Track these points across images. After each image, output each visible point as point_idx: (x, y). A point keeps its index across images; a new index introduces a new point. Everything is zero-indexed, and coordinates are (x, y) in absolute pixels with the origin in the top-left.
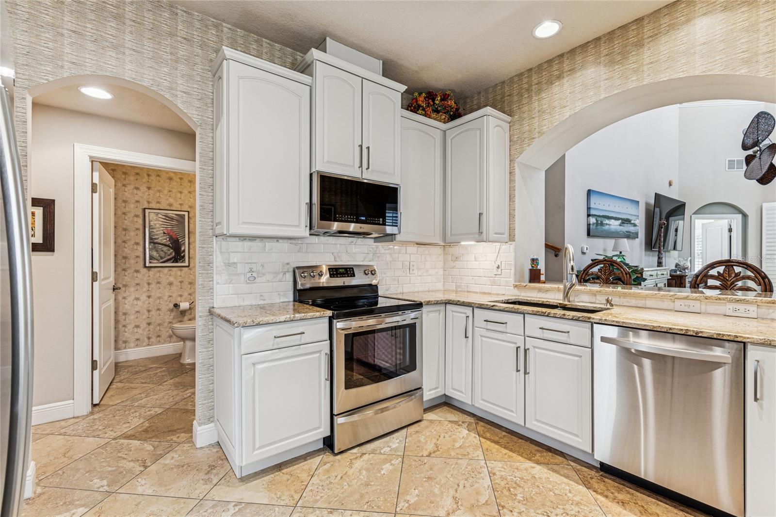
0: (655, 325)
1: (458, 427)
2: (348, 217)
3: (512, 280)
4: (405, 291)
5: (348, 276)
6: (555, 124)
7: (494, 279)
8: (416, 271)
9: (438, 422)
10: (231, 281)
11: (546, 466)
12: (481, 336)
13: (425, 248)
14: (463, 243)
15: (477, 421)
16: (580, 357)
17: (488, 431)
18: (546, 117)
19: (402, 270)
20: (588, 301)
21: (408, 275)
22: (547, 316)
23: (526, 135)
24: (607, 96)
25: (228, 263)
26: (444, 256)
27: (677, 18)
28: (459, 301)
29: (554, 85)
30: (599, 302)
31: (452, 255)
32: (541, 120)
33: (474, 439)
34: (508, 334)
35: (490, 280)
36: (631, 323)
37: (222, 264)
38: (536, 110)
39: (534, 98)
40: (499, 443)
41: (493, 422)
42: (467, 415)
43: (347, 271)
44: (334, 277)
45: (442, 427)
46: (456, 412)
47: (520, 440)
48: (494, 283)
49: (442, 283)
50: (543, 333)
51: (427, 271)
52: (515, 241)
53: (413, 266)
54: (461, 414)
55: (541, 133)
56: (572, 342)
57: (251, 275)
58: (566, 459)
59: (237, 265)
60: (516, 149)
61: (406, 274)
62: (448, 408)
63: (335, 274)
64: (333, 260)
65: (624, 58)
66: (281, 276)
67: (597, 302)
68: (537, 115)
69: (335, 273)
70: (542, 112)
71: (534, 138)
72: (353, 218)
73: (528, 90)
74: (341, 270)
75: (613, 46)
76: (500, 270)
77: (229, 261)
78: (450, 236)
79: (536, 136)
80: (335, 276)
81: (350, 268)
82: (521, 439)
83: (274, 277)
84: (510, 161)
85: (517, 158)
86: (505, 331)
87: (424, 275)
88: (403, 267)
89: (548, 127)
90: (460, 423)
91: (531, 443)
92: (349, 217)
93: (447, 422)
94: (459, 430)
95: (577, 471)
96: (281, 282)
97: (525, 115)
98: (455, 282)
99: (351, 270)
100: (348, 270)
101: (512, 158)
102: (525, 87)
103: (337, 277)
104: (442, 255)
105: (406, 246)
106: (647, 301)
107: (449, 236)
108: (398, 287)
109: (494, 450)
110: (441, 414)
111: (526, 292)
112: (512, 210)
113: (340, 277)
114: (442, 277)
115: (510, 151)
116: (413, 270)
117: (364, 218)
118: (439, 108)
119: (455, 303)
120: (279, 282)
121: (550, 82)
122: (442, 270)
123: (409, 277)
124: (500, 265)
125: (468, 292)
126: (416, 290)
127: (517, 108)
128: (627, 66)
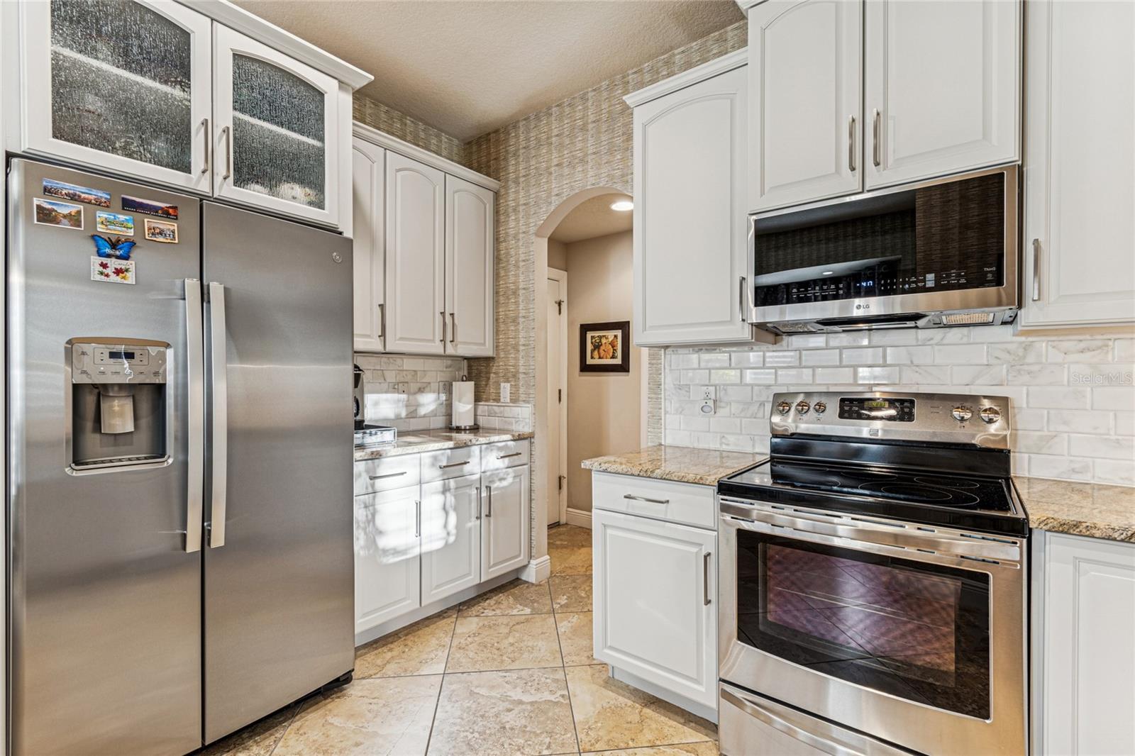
2: (822, 288)
10: (683, 410)
25: (679, 385)
37: (672, 386)
44: (850, 417)
57: (705, 404)
59: (689, 388)
66: (755, 408)
72: (838, 289)
77: (680, 382)
80: (854, 416)
83: (742, 410)
92: (826, 287)
96: (755, 418)
99: (907, 404)
120: (750, 418)
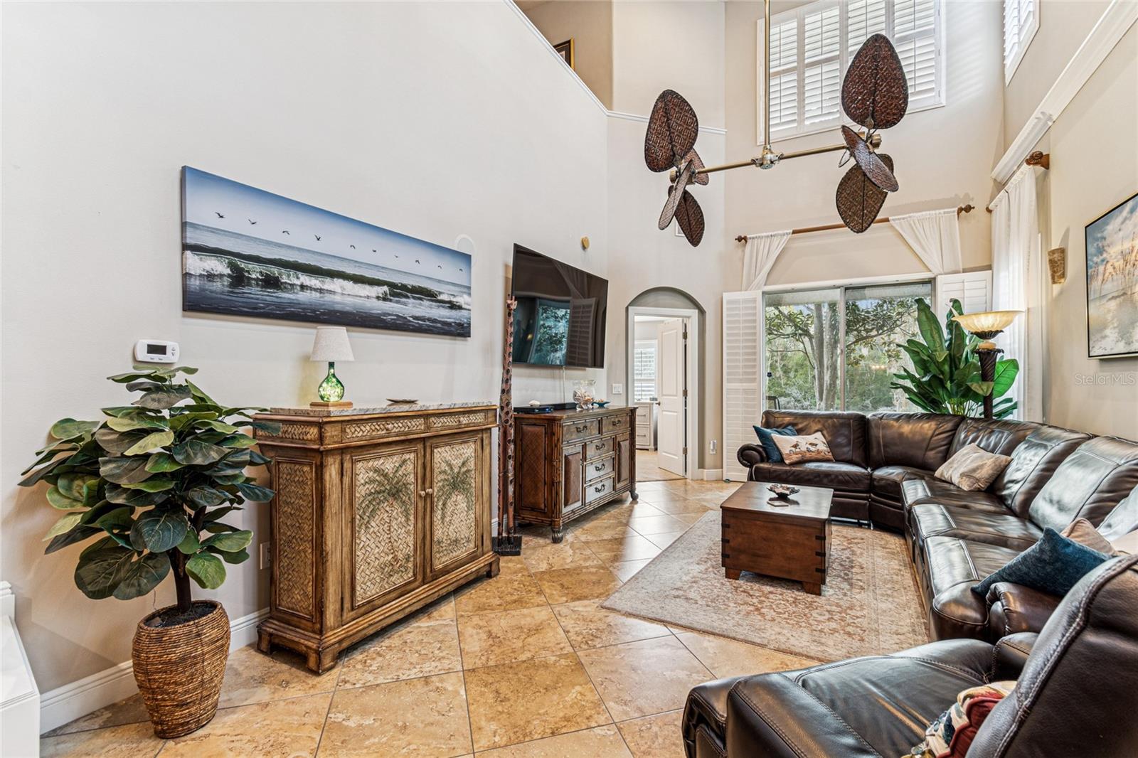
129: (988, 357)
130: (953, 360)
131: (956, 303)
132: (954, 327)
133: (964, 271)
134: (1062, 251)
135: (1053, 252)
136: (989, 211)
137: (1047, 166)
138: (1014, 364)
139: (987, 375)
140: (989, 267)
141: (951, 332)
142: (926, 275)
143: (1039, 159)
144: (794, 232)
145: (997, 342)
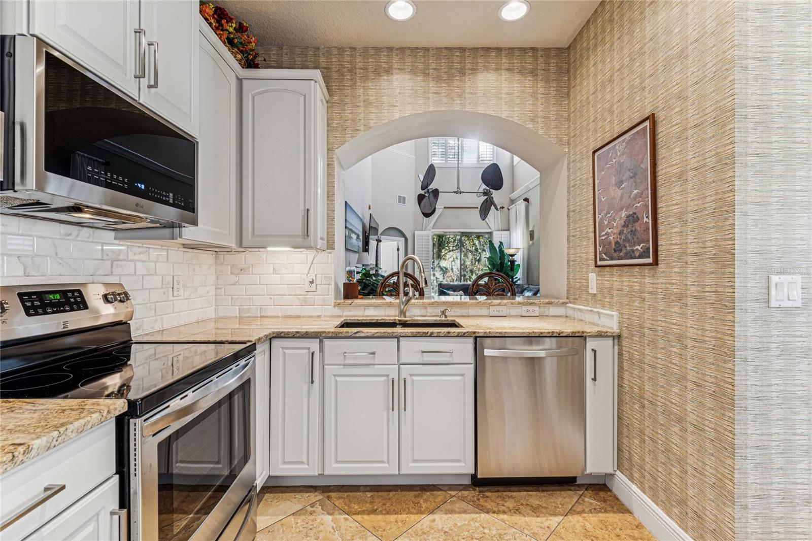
0: (530, 331)
1: (312, 517)
2: (112, 177)
3: (331, 297)
4: (166, 326)
5: (72, 310)
6: (384, 121)
7: (305, 298)
8: (181, 292)
9: (279, 525)
11: (439, 510)
12: (335, 376)
13: (193, 254)
14: (269, 249)
15: (326, 495)
16: (463, 375)
17: (351, 502)
18: (373, 110)
19: (162, 290)
20: (419, 314)
21: (171, 298)
22: (430, 336)
23: (348, 124)
24: (435, 109)
26: (216, 266)
27: (490, 63)
28: (297, 332)
29: (382, 78)
30: (430, 315)
31: (232, 266)
32: (367, 111)
33: (348, 523)
34: (376, 366)
35: (299, 299)
36: (511, 333)
38: (361, 98)
39: (358, 84)
40: (376, 510)
41: (344, 486)
42: (307, 492)
43: (68, 298)
44: (36, 314)
45: (293, 530)
46: (287, 494)
47: (391, 494)
48: (305, 303)
49: (214, 307)
50: (423, 357)
51: (196, 290)
52: (334, 249)
53: (178, 282)
54: (298, 496)
55: (367, 127)
56: (455, 361)
58: (443, 491)
60: (336, 137)
61: (168, 297)
62: (272, 495)
63: (38, 307)
64: (22, 273)
65: (449, 79)
67: (428, 314)
68: (362, 104)
69: (37, 303)
70: (368, 103)
71: (358, 130)
72: (123, 182)
73: (352, 71)
74: (51, 296)
75: (440, 63)
76: (314, 285)
78: (252, 238)
79: (362, 128)
80: (40, 311)
81: (73, 291)
82: (390, 491)
84: (328, 150)
85: (338, 148)
86: (372, 362)
87: (191, 297)
88: (162, 284)
89: (376, 123)
90: (309, 508)
91: (402, 491)
92: (115, 176)
93: (292, 518)
94: (318, 521)
95: (463, 499)
97: (348, 100)
98: (239, 304)
99: (76, 294)
100: (70, 294)
101: (330, 146)
102: (347, 66)
103: (46, 313)
104: (214, 265)
105: (168, 250)
106: (470, 310)
107: (250, 237)
108: (156, 320)
109: (382, 524)
110: (271, 510)
111: (350, 311)
112: (330, 211)
113: (54, 312)
114: (214, 299)
115: (328, 137)
116: (178, 290)
117: (143, 187)
118: (236, 41)
119: (291, 335)
121: (378, 73)
122: (214, 287)
123: (172, 302)
124: (314, 279)
125: (262, 317)
126: (182, 322)
127: (337, 88)
128: (452, 88)
129: (513, 262)
130: (502, 264)
131: (501, 243)
132: (501, 251)
133: (502, 230)
134: (533, 231)
135: (531, 231)
136: (509, 209)
137: (528, 202)
138: (519, 265)
139: (512, 269)
140: (508, 230)
141: (500, 253)
142: (489, 231)
143: (526, 200)
144: (445, 208)
145: (515, 258)
